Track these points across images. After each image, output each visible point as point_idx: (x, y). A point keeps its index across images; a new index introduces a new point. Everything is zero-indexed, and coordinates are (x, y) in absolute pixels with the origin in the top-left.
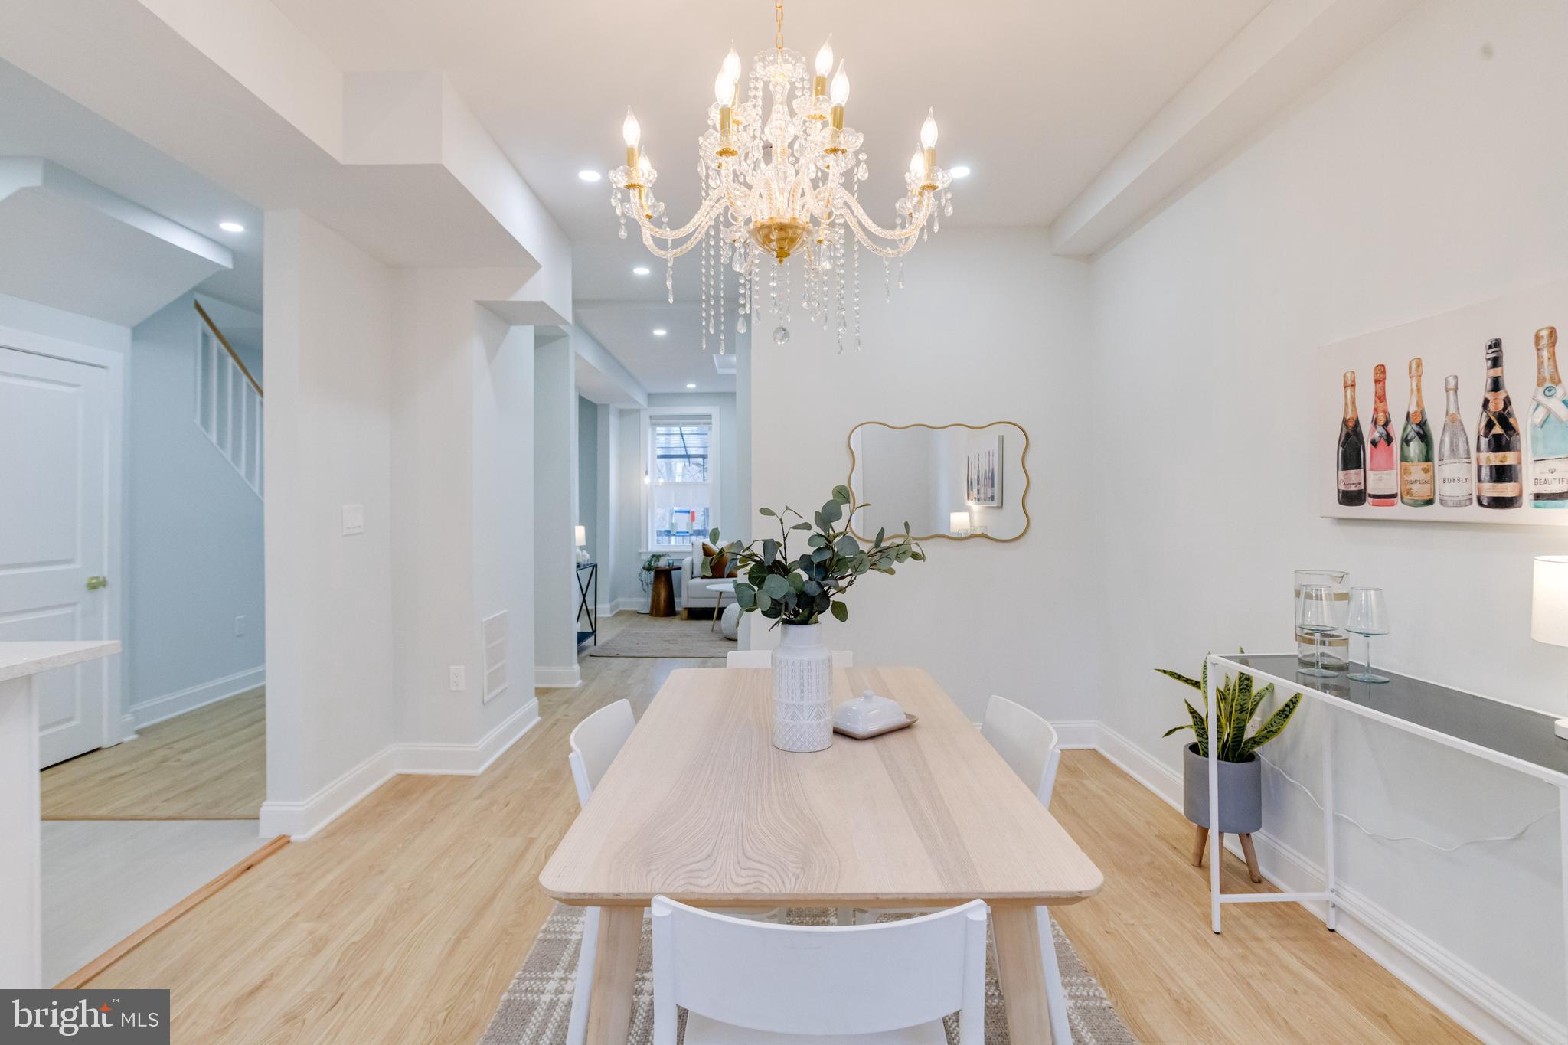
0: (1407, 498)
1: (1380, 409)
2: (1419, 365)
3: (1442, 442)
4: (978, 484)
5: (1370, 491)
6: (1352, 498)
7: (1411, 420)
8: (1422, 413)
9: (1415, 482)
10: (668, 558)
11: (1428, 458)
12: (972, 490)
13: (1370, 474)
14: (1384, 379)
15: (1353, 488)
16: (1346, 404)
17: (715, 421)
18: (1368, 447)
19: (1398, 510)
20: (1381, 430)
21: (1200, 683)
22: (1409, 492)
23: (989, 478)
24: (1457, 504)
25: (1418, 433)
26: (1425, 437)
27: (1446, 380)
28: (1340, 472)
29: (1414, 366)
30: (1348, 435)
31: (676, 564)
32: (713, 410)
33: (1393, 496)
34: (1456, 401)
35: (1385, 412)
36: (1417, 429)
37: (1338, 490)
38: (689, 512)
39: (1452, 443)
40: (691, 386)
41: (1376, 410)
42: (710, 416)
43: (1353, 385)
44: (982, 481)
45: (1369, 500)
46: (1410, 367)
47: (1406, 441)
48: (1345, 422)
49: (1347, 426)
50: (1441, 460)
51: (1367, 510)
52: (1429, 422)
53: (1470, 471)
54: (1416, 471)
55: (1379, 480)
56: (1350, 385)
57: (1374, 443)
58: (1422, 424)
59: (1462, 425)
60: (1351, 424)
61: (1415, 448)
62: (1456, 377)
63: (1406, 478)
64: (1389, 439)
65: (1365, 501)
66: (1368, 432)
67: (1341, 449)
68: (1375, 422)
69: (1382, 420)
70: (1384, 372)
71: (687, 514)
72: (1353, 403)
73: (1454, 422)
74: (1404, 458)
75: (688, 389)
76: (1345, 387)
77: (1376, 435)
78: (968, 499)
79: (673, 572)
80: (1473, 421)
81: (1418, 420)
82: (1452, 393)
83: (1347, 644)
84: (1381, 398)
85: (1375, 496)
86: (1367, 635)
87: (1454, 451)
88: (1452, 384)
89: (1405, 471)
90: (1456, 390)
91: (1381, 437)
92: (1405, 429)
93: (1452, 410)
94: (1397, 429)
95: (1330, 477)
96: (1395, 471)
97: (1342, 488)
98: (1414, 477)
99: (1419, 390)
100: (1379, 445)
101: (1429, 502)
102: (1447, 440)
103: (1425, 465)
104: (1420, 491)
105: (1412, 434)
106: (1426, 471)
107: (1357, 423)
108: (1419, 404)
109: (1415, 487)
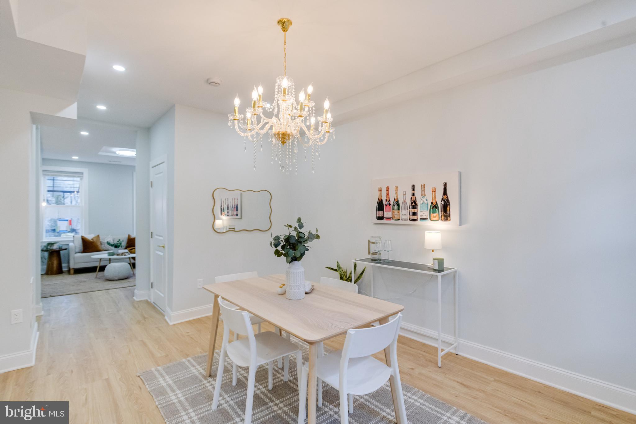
0: (394, 219)
1: (388, 197)
2: (397, 188)
3: (402, 206)
4: (228, 209)
5: (385, 216)
6: (380, 218)
7: (395, 200)
8: (398, 199)
9: (395, 215)
10: (58, 244)
11: (399, 209)
12: (224, 212)
13: (385, 213)
14: (389, 190)
15: (381, 216)
16: (379, 195)
17: (86, 175)
18: (385, 206)
19: (392, 221)
20: (388, 202)
21: (337, 270)
22: (394, 217)
23: (235, 207)
24: (405, 220)
25: (397, 204)
26: (398, 205)
27: (403, 193)
28: (377, 212)
29: (396, 188)
30: (379, 203)
31: (64, 247)
32: (86, 171)
33: (391, 218)
34: (405, 197)
35: (389, 198)
36: (396, 202)
37: (377, 216)
38: (67, 220)
39: (404, 206)
40: (75, 158)
41: (387, 197)
42: (82, 173)
43: (381, 191)
44: (230, 208)
45: (385, 219)
46: (395, 188)
47: (394, 205)
48: (379, 199)
49: (379, 200)
50: (402, 210)
51: (384, 221)
52: (399, 201)
53: (408, 213)
54: (396, 212)
55: (387, 214)
56: (380, 190)
57: (386, 205)
58: (398, 202)
59: (406, 202)
60: (380, 200)
61: (396, 207)
62: (405, 192)
63: (394, 214)
64: (390, 205)
65: (383, 219)
66: (385, 202)
67: (377, 206)
68: (386, 200)
69: (388, 200)
70: (389, 188)
71: (66, 222)
72: (381, 195)
73: (405, 202)
74: (393, 209)
75: (73, 159)
76: (379, 191)
77: (387, 203)
78: (221, 214)
79: (61, 252)
80: (409, 202)
81: (397, 201)
82: (404, 195)
83: (381, 254)
84: (388, 194)
85: (386, 218)
86: (388, 251)
87: (404, 208)
88: (404, 193)
89: (393, 212)
90: (405, 195)
91: (388, 204)
92: (394, 202)
93: (404, 199)
94: (392, 202)
95: (374, 213)
96: (391, 212)
97: (378, 216)
98: (395, 214)
99: (397, 194)
100: (387, 206)
101: (399, 220)
102: (403, 206)
103: (398, 211)
104: (397, 217)
105: (395, 204)
106: (398, 212)
107: (382, 200)
108: (397, 197)
109: (396, 216)
